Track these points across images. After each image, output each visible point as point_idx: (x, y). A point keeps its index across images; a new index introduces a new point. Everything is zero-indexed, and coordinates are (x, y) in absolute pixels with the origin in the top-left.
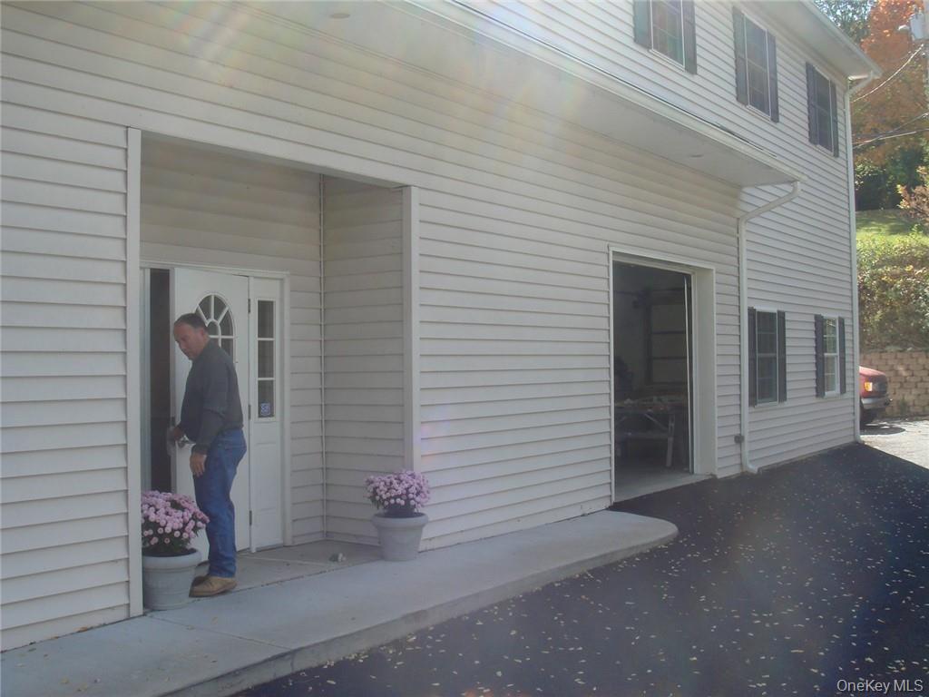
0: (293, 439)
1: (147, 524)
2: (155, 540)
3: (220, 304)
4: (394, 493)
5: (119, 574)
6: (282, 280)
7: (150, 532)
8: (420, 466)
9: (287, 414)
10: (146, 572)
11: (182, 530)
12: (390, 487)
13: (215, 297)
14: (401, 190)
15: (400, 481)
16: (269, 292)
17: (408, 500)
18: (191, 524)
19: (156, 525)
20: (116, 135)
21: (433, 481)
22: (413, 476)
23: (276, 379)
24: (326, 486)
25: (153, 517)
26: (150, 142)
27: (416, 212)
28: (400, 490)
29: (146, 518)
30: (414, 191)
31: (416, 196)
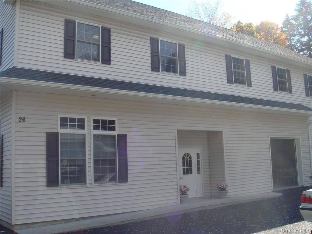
0: (204, 178)
1: (180, 190)
2: (182, 192)
3: (188, 154)
4: (221, 186)
5: (176, 197)
6: (201, 149)
7: (181, 191)
8: (227, 182)
9: (203, 173)
10: (180, 197)
11: (186, 191)
12: (221, 185)
13: (187, 153)
14: (221, 132)
15: (223, 184)
16: (198, 151)
17: (224, 187)
18: (187, 190)
19: (182, 190)
20: (173, 131)
21: (229, 185)
22: (225, 183)
23: (200, 167)
24: (210, 183)
25: (181, 189)
26: (179, 131)
27: (224, 136)
28: (223, 186)
29: (180, 189)
30: (223, 132)
31: (224, 133)
